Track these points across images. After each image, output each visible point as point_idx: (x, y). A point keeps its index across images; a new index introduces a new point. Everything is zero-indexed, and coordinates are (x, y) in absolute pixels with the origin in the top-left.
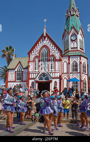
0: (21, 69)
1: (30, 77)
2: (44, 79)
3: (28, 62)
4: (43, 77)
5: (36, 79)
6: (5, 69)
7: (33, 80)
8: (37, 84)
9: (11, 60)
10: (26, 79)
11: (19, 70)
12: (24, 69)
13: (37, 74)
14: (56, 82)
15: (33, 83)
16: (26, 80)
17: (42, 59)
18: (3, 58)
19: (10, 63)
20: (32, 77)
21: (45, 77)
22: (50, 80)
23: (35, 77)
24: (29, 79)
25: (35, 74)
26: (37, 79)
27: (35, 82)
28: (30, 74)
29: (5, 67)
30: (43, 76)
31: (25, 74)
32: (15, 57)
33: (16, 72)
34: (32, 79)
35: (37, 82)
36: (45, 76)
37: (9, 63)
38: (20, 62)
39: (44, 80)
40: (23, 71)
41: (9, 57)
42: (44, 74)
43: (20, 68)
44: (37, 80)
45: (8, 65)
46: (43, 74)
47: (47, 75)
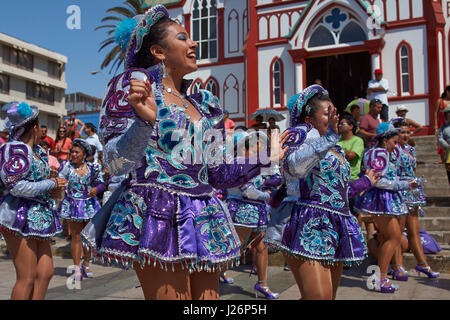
0: (214, 2)
1: (263, 36)
2: (337, 39)
4: (329, 26)
5: (292, 42)
7: (278, 52)
8: (300, 69)
10: (242, 48)
11: (200, 8)
13: (296, 17)
14: (405, 48)
15: (277, 63)
16: (240, 54)
20: (274, 35)
21: (343, 24)
22: (371, 37)
23: (285, 33)
24: (254, 45)
25: (284, 17)
26: (301, 40)
27: (287, 61)
28: (263, 22)
30: (328, 20)
31: (234, 22)
33: (187, 17)
34: (271, 43)
35: (297, 56)
36: (343, 18)
39: (337, 45)
40: (221, 11)
42: (336, 11)
44: (299, 47)
46: (329, 13)
47: (351, 16)
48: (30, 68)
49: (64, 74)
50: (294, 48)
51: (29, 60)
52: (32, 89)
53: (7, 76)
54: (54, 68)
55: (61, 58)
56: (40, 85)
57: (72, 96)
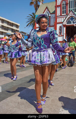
0: (49, 15)
1: (58, 22)
2: (72, 23)
3: (55, 6)
4: (71, 20)
5: (63, 23)
6: (33, 15)
7: (61, 25)
8: (65, 28)
9: (38, 6)
10: (54, 24)
12: (51, 14)
13: (64, 18)
15: (61, 27)
17: (69, 2)
18: (31, 5)
19: (38, 10)
20: (60, 21)
23: (62, 21)
24: (56, 23)
25: (62, 18)
26: (65, 23)
27: (62, 27)
28: (58, 19)
29: (33, 14)
30: (71, 19)
31: (52, 19)
32: (42, 3)
35: (64, 26)
36: (73, 19)
37: (36, 10)
38: (47, 8)
40: (50, 17)
41: (37, 4)
42: (72, 17)
43: (48, 13)
44: (65, 24)
45: (36, 12)
46: (71, 18)
47: (75, 18)
48: (12, 26)
49: (19, 28)
50: (64, 24)
51: (12, 25)
52: (13, 30)
53: (8, 28)
54: (17, 26)
55: (18, 24)
56: (14, 30)
57: (20, 32)
